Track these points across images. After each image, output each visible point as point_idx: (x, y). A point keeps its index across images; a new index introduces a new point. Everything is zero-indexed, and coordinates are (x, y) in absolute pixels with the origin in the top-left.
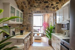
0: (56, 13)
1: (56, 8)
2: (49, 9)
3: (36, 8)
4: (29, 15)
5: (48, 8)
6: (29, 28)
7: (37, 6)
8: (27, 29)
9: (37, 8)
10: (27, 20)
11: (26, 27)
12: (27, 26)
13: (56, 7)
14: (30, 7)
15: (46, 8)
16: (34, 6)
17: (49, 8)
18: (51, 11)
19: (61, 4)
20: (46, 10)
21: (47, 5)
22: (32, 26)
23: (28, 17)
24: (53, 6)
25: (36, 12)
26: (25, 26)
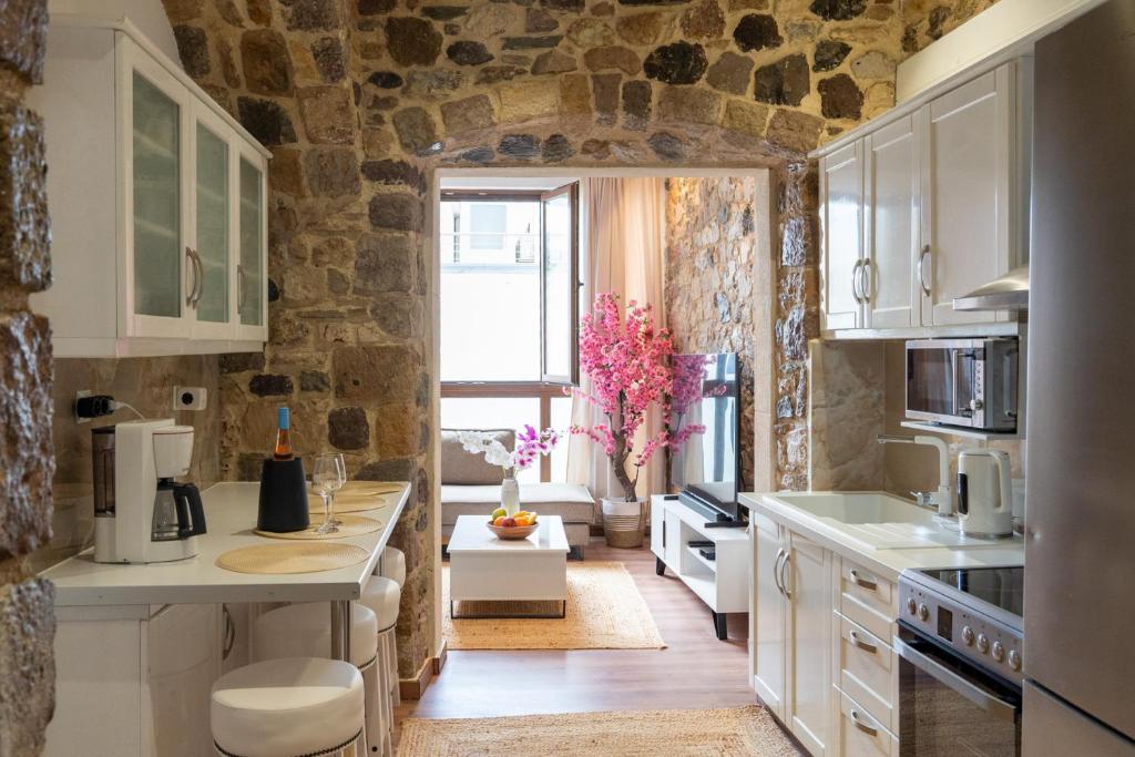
0: (815, 164)
1: (823, 85)
2: (697, 111)
3: (488, 78)
4: (368, 190)
5: (690, 80)
6: (371, 417)
7: (510, 43)
8: (346, 433)
9: (504, 74)
10: (336, 283)
11: (328, 404)
12: (340, 391)
13: (815, 78)
14: (386, 64)
15: (657, 87)
16: (453, 52)
17: (702, 84)
18: (740, 134)
19: (895, 28)
20: (653, 123)
21: (678, 36)
22: (426, 381)
23: (364, 225)
24: (763, 57)
25: (494, 143)
26: (314, 382)
